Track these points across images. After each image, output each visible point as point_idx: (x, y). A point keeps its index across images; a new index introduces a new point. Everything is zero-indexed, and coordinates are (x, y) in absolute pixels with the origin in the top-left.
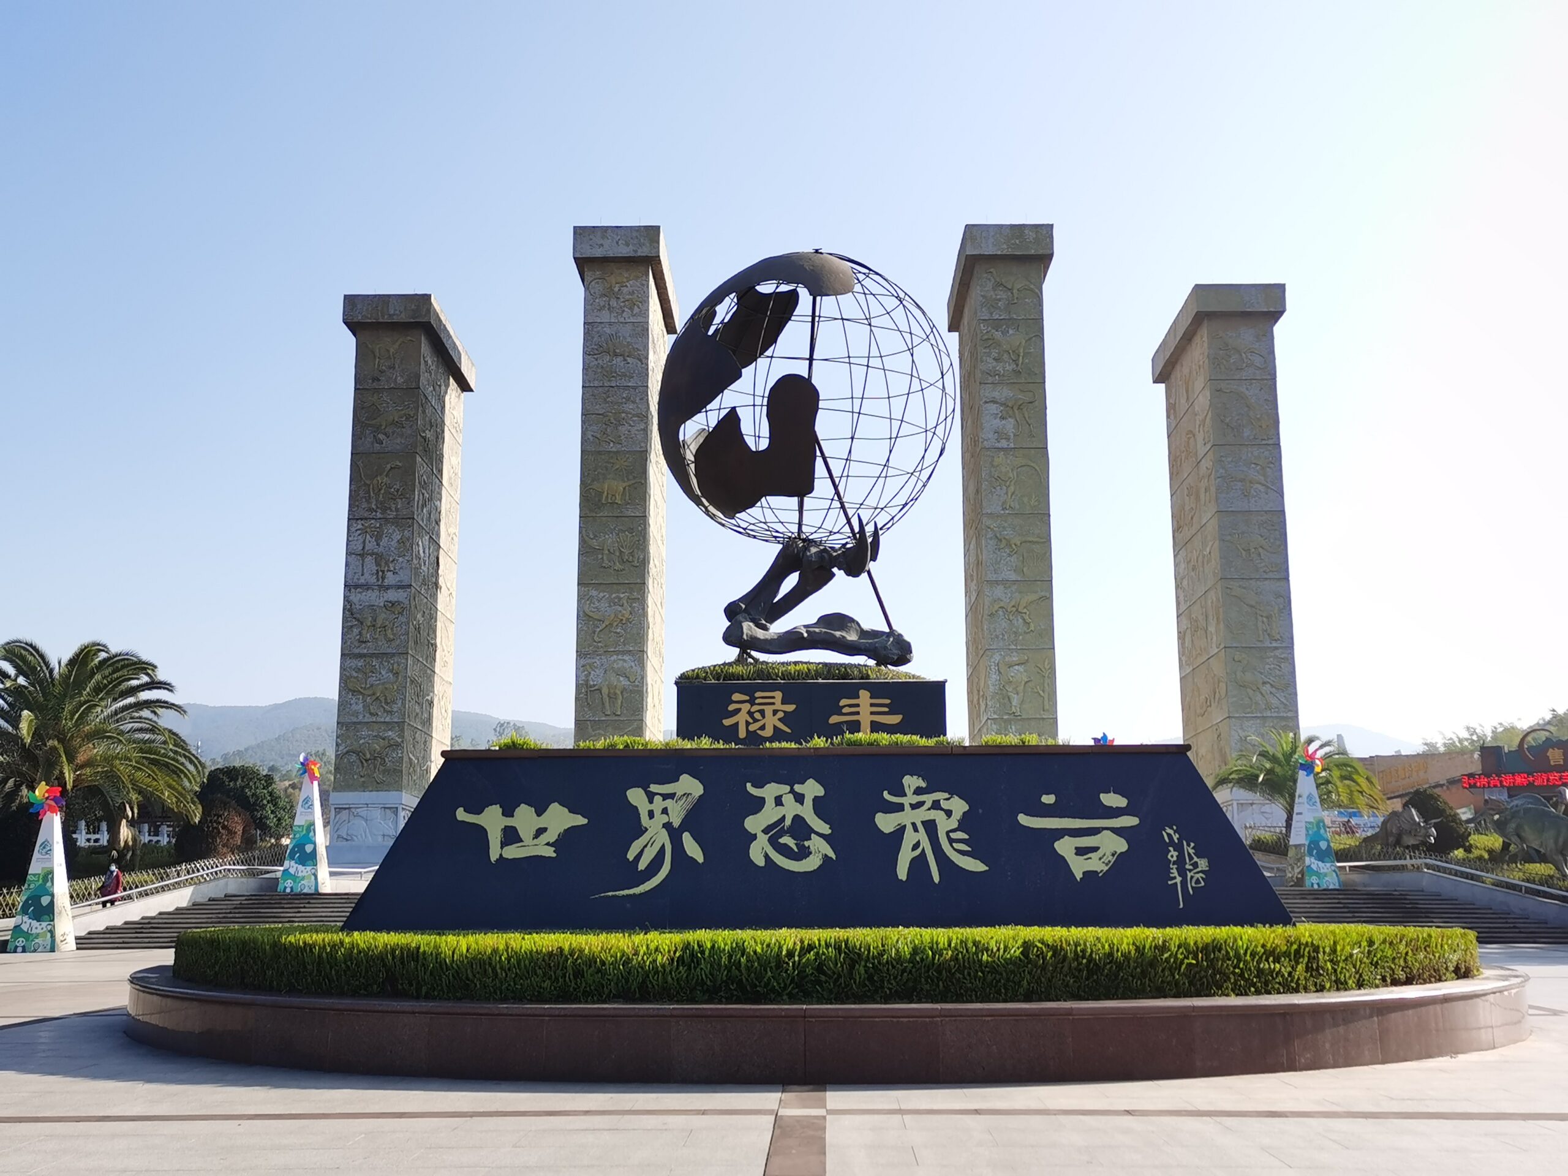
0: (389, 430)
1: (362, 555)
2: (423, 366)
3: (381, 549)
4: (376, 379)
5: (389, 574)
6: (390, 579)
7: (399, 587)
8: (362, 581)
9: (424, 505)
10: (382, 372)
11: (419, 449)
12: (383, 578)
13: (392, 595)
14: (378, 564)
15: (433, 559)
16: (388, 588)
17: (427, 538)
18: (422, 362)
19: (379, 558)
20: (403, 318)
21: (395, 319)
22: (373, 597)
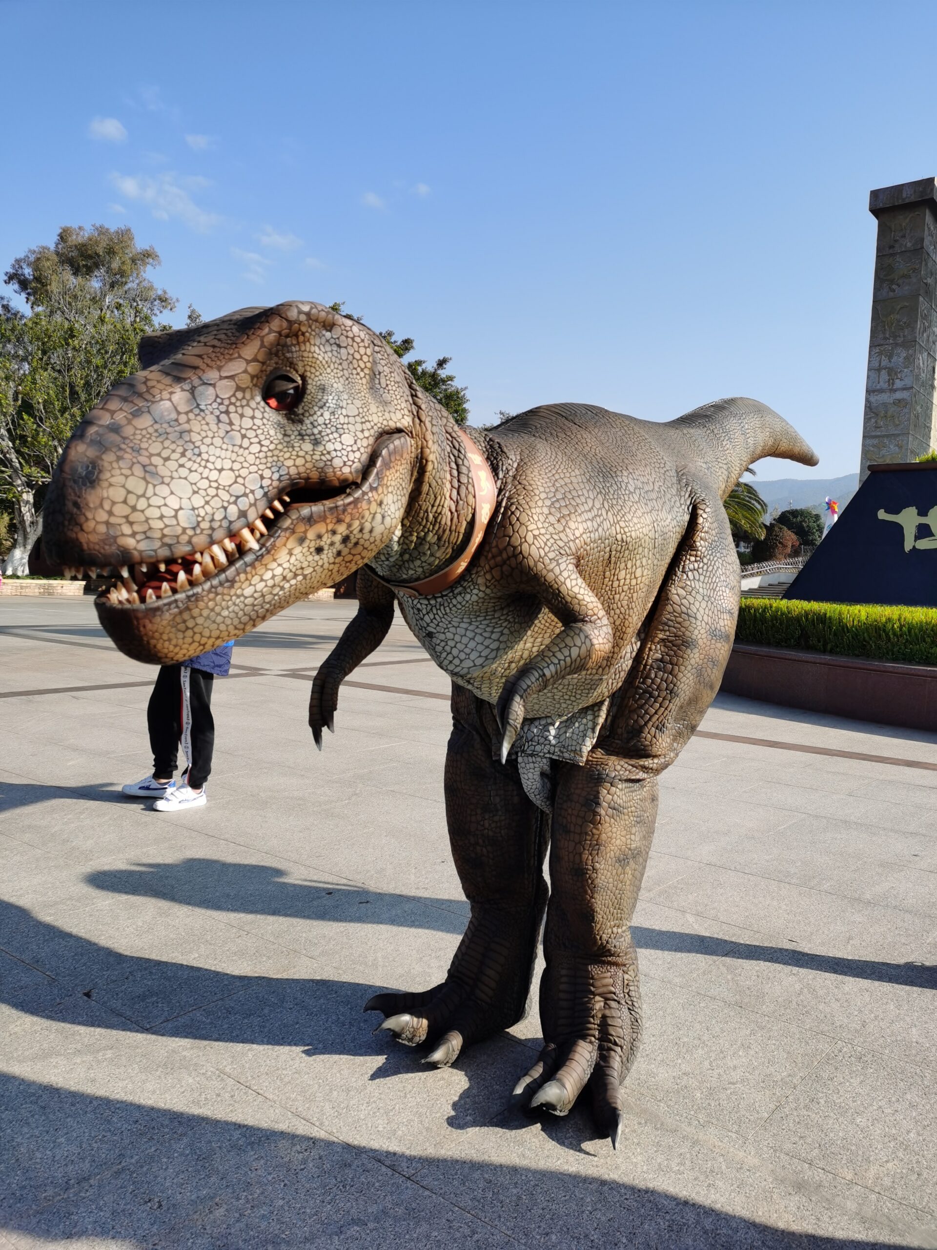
0: (900, 281)
1: (879, 370)
2: (926, 232)
3: (892, 365)
4: (892, 247)
5: (897, 381)
6: (898, 384)
7: (904, 389)
8: (878, 387)
9: (925, 330)
10: (896, 241)
11: (922, 292)
12: (893, 384)
13: (899, 395)
14: (889, 375)
15: (930, 368)
16: (896, 390)
17: (926, 354)
18: (926, 228)
19: (891, 371)
20: (913, 199)
21: (907, 201)
22: (885, 397)
